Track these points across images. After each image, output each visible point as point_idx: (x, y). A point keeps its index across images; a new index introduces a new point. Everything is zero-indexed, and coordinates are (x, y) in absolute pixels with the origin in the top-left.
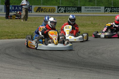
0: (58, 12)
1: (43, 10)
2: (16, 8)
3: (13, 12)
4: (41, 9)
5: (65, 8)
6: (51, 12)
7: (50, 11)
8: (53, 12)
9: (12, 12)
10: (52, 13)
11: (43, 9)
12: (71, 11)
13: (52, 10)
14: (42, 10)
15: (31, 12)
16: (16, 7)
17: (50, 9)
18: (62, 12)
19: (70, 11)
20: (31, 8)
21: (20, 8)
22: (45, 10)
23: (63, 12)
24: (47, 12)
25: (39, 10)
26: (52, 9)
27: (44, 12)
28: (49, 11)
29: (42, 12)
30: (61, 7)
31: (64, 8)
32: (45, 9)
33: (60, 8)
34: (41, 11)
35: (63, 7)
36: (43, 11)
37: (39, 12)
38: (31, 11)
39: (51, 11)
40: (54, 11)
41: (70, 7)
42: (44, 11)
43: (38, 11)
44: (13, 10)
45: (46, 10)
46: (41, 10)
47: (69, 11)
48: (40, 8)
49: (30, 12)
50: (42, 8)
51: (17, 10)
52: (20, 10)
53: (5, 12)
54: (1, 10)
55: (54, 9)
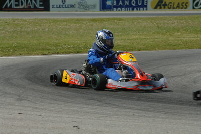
0: (194, 8)
1: (166, 5)
2: (120, 3)
3: (115, 9)
4: (164, 3)
6: (182, 8)
8: (185, 8)
9: (113, 10)
11: (167, 3)
15: (147, 9)
16: (121, 1)
17: (179, 3)
20: (147, 1)
21: (126, 1)
22: (171, 5)
24: (174, 8)
25: (160, 5)
26: (183, 3)
27: (169, 8)
28: (178, 6)
29: (164, 8)
32: (171, 3)
34: (163, 7)
36: (167, 7)
37: (161, 8)
38: (146, 6)
39: (181, 6)
40: (187, 5)
42: (170, 7)
43: (159, 7)
44: (114, 6)
45: (172, 4)
46: (163, 5)
48: (161, 1)
49: (145, 8)
50: (165, 2)
51: (121, 6)
52: (127, 6)
53: (101, 10)
54: (95, 6)
55: (187, 3)
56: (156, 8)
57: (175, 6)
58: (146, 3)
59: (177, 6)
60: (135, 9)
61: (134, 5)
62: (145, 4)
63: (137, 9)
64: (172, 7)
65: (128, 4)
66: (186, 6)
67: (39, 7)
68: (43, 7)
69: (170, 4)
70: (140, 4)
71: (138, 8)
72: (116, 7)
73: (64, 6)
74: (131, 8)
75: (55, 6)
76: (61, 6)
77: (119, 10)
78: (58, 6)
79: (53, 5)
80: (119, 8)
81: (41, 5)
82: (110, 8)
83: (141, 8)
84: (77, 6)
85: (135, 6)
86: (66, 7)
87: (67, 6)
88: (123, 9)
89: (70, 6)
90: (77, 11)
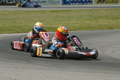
3: (71, 4)
6: (115, 3)
8: (117, 3)
15: (92, 4)
24: (109, 3)
29: (103, 3)
34: (102, 2)
36: (105, 2)
37: (101, 3)
38: (91, 2)
42: (107, 2)
44: (71, 2)
49: (91, 3)
52: (79, 2)
53: (63, 5)
54: (59, 2)
56: (98, 3)
57: (110, 2)
59: (112, 2)
62: (91, 0)
63: (86, 4)
64: (108, 2)
65: (80, 0)
66: (117, 2)
70: (87, 1)
73: (39, 2)
77: (74, 4)
80: (74, 3)
82: (68, 3)
83: (89, 3)
84: (48, 2)
85: (84, 2)
87: (41, 2)
88: (77, 3)
89: (43, 2)
90: (47, 5)
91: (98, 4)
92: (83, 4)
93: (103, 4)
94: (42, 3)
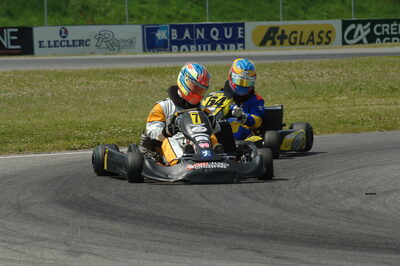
0: (344, 43)
1: (285, 37)
2: (187, 34)
3: (175, 47)
4: (279, 33)
5: (372, 27)
6: (318, 44)
7: (313, 41)
8: (327, 43)
9: (171, 50)
10: (323, 46)
11: (287, 33)
12: (395, 36)
13: (319, 37)
14: (283, 38)
15: (244, 47)
16: (187, 31)
17: (312, 34)
18: (361, 42)
19: (391, 36)
20: (243, 30)
21: (198, 31)
22: (296, 38)
23: (365, 40)
24: (302, 44)
25: (272, 38)
26: (322, 32)
27: (291, 44)
28: (311, 40)
29: (282, 43)
30: (356, 22)
31: (369, 24)
32: (296, 32)
33: (352, 26)
34: (278, 42)
35: (364, 23)
36: (286, 41)
37: (274, 44)
38: (242, 41)
39: (317, 40)
40: (329, 38)
41: (390, 22)
42: (293, 41)
43: (269, 42)
44: (174, 43)
45: (298, 35)
46: (278, 38)
47: (386, 35)
48: (274, 30)
49: (239, 45)
50: (283, 31)
51: (188, 42)
52: (200, 42)
53: (145, 51)
54: (132, 42)
55: (330, 32)
57: (304, 40)
58: (243, 34)
59: (309, 40)
60: (219, 46)
61: (215, 38)
62: (240, 36)
63: (223, 48)
65: (203, 36)
66: (327, 40)
67: (10, 47)
68: (18, 47)
69: (294, 35)
70: (228, 37)
71: (226, 46)
72: (178, 43)
73: (63, 44)
74: (209, 46)
75: (46, 44)
76: (58, 44)
77: (184, 50)
78: (52, 44)
79: (40, 42)
80: (184, 47)
81: (13, 42)
82: (164, 46)
83: (232, 46)
84: (93, 42)
85: (218, 42)
86: (68, 46)
87: (71, 43)
88: (193, 47)
89: (77, 43)
90: (93, 53)
91: (263, 48)
92: (214, 48)
93: (281, 47)
94: (74, 45)
